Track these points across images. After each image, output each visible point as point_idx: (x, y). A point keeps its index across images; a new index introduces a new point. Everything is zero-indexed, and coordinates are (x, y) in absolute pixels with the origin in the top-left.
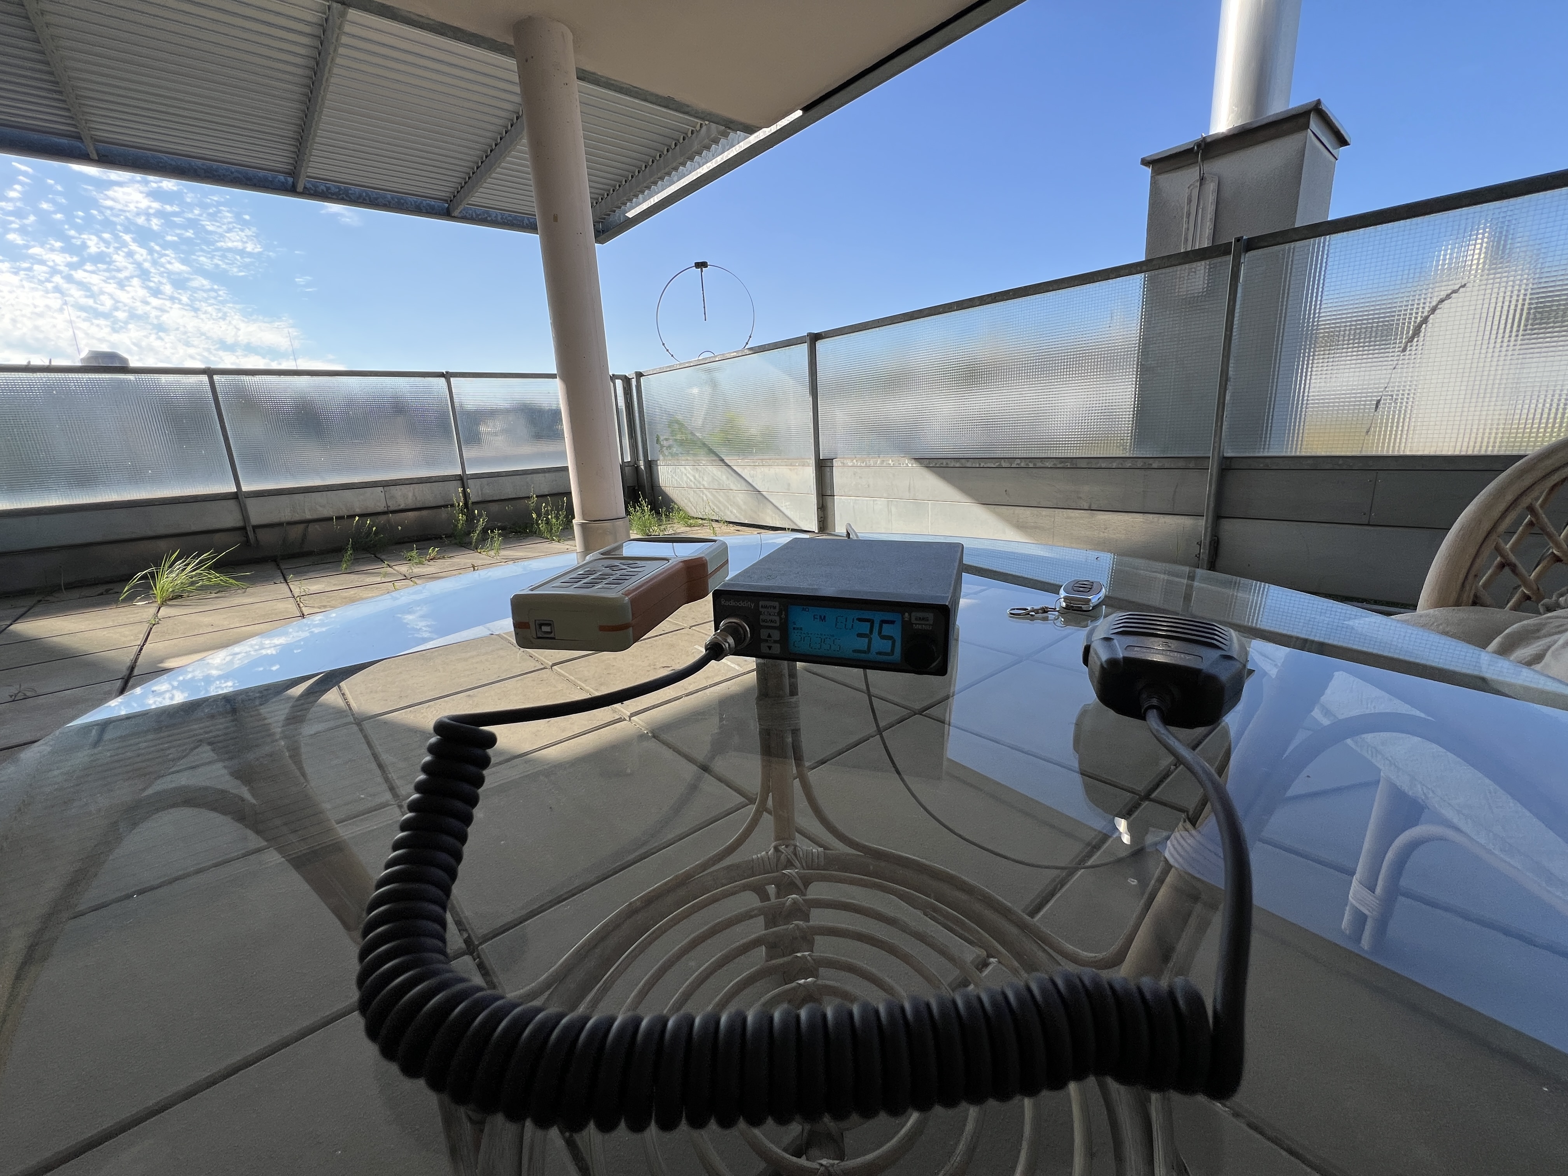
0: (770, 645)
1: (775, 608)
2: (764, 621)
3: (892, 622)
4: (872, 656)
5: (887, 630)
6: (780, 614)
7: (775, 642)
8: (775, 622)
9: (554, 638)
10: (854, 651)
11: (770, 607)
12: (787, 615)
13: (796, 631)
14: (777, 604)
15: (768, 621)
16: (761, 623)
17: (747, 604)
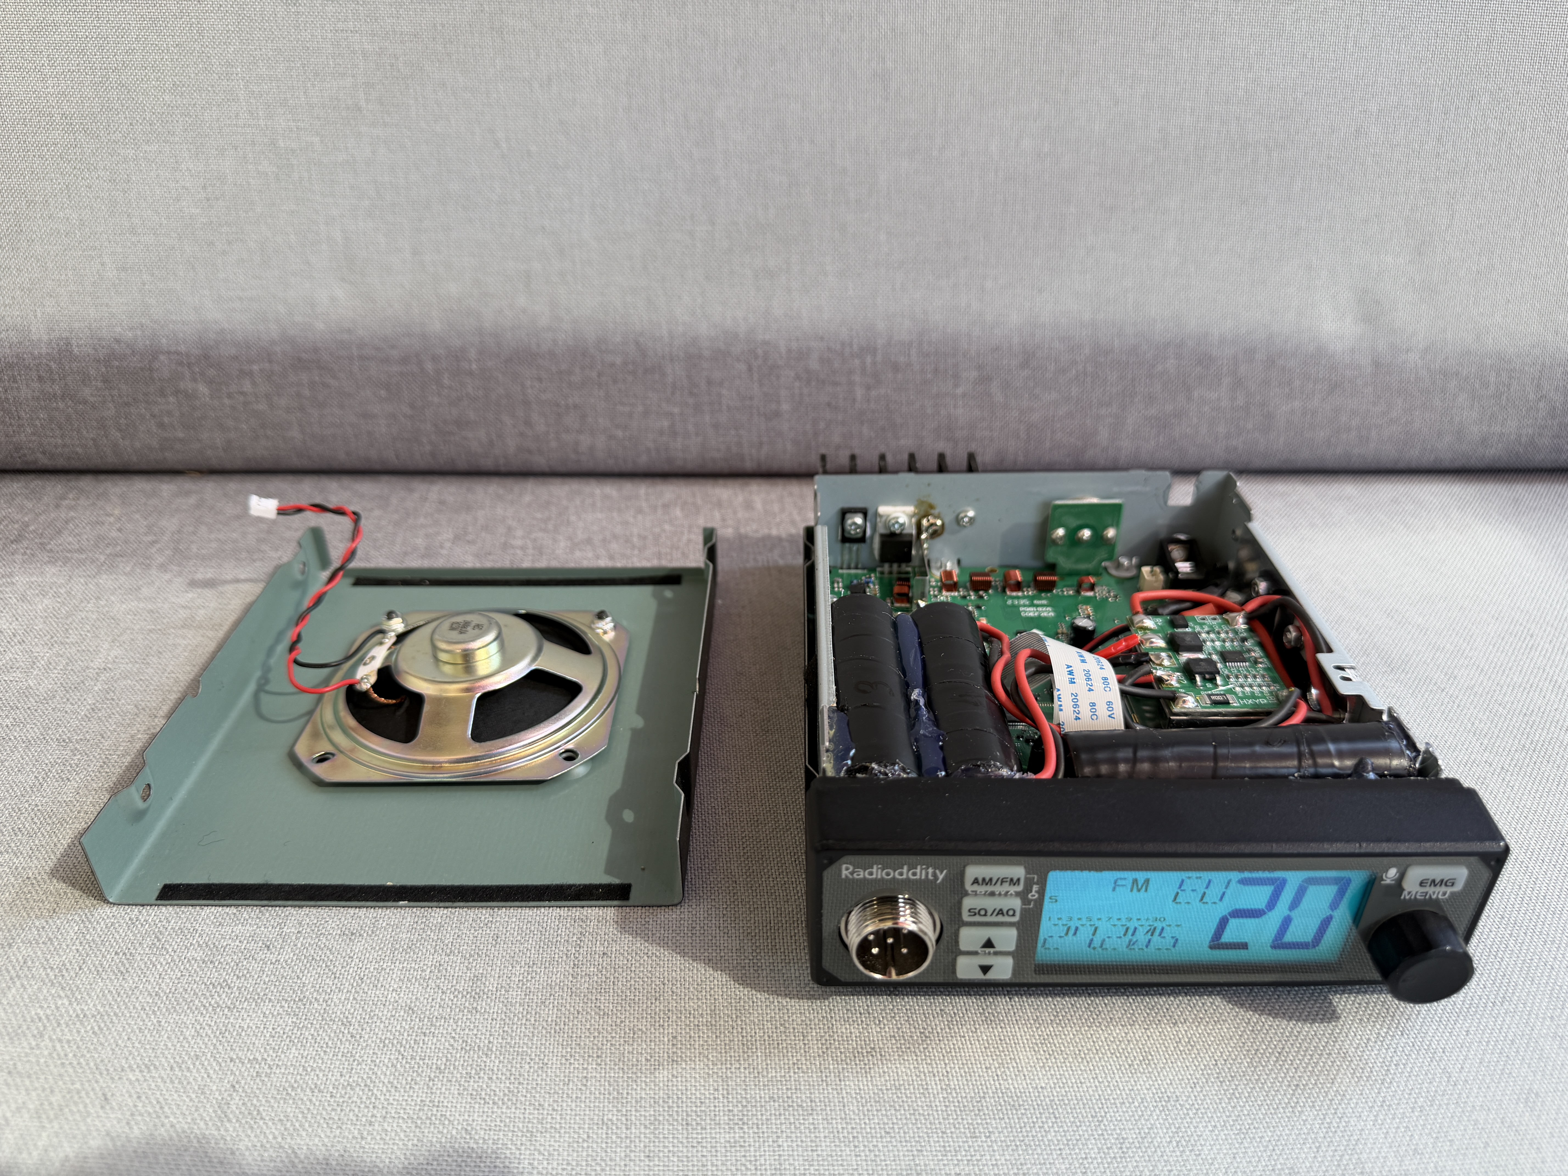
1: (1013, 881)
2: (974, 911)
6: (1023, 894)
8: (1011, 912)
11: (1003, 881)
12: (1041, 892)
14: (1018, 871)
15: (989, 913)
16: (966, 918)
17: (923, 873)
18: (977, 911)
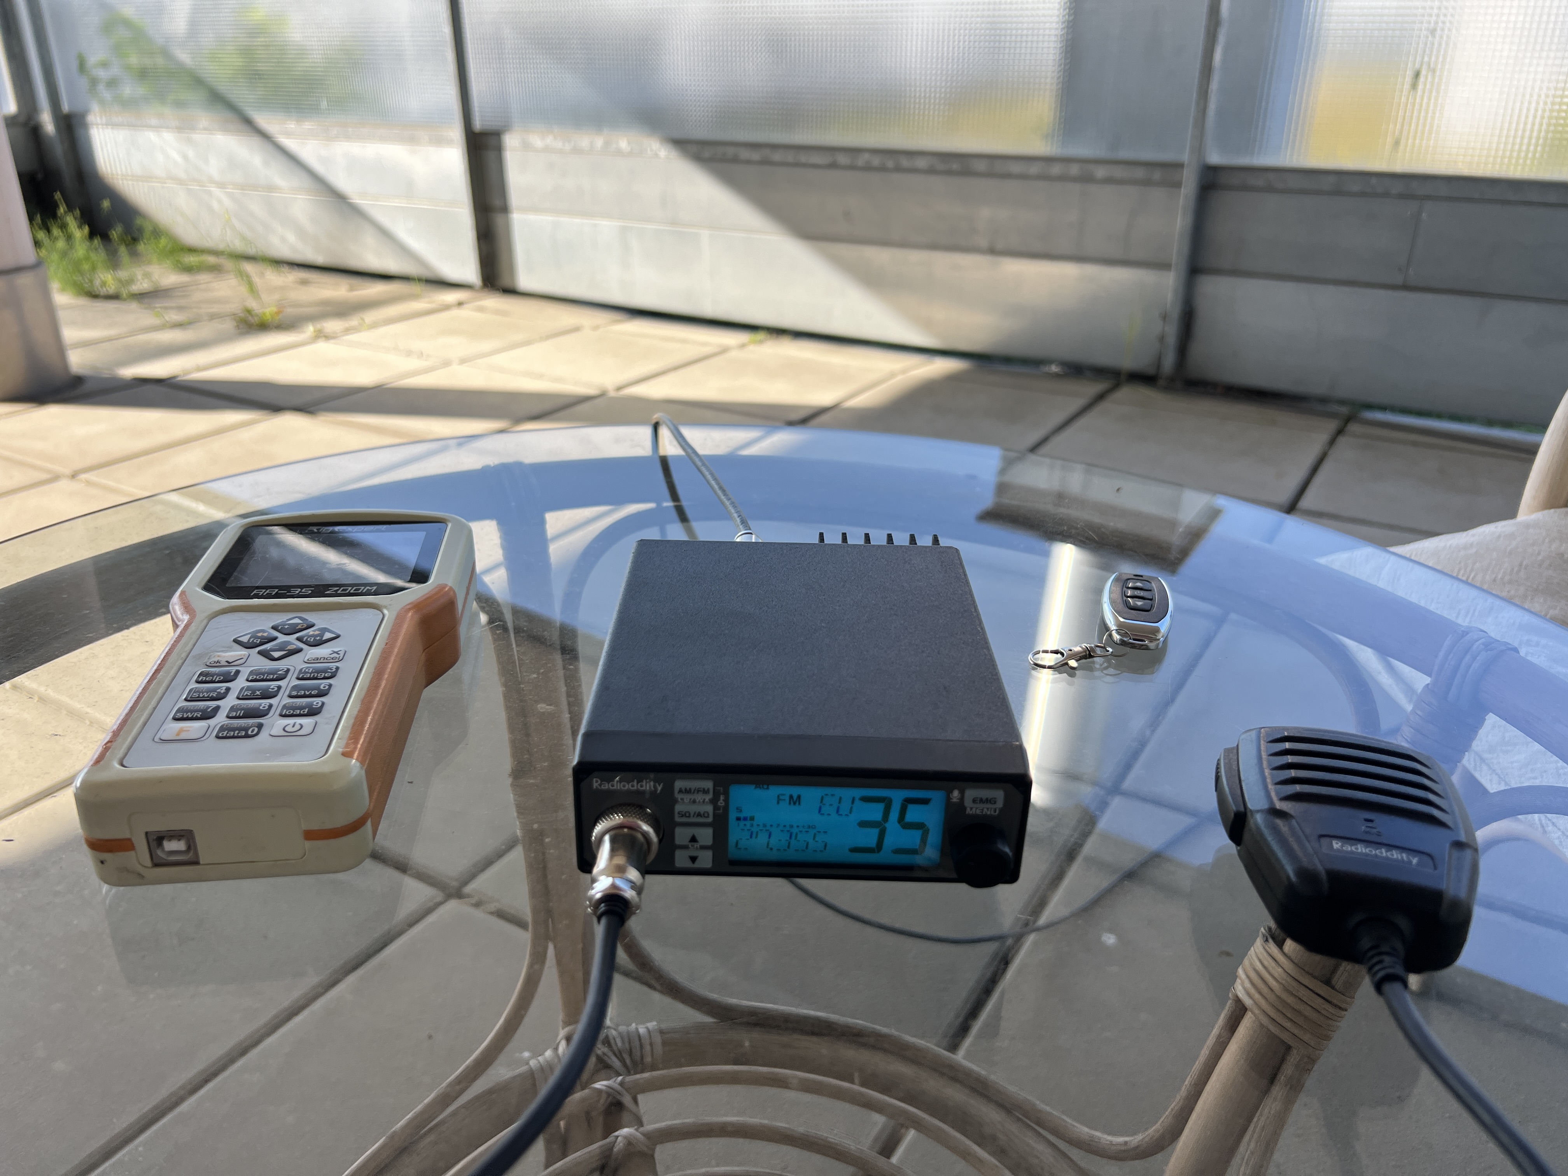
0: (694, 854)
1: (705, 792)
2: (683, 815)
3: (925, 801)
4: (885, 857)
5: (914, 814)
6: (714, 801)
7: (703, 848)
8: (705, 815)
9: (196, 863)
10: (854, 850)
11: (698, 791)
12: (727, 800)
13: (742, 823)
14: (708, 784)
15: (692, 815)
16: (678, 819)
17: (648, 786)
18: (683, 813)
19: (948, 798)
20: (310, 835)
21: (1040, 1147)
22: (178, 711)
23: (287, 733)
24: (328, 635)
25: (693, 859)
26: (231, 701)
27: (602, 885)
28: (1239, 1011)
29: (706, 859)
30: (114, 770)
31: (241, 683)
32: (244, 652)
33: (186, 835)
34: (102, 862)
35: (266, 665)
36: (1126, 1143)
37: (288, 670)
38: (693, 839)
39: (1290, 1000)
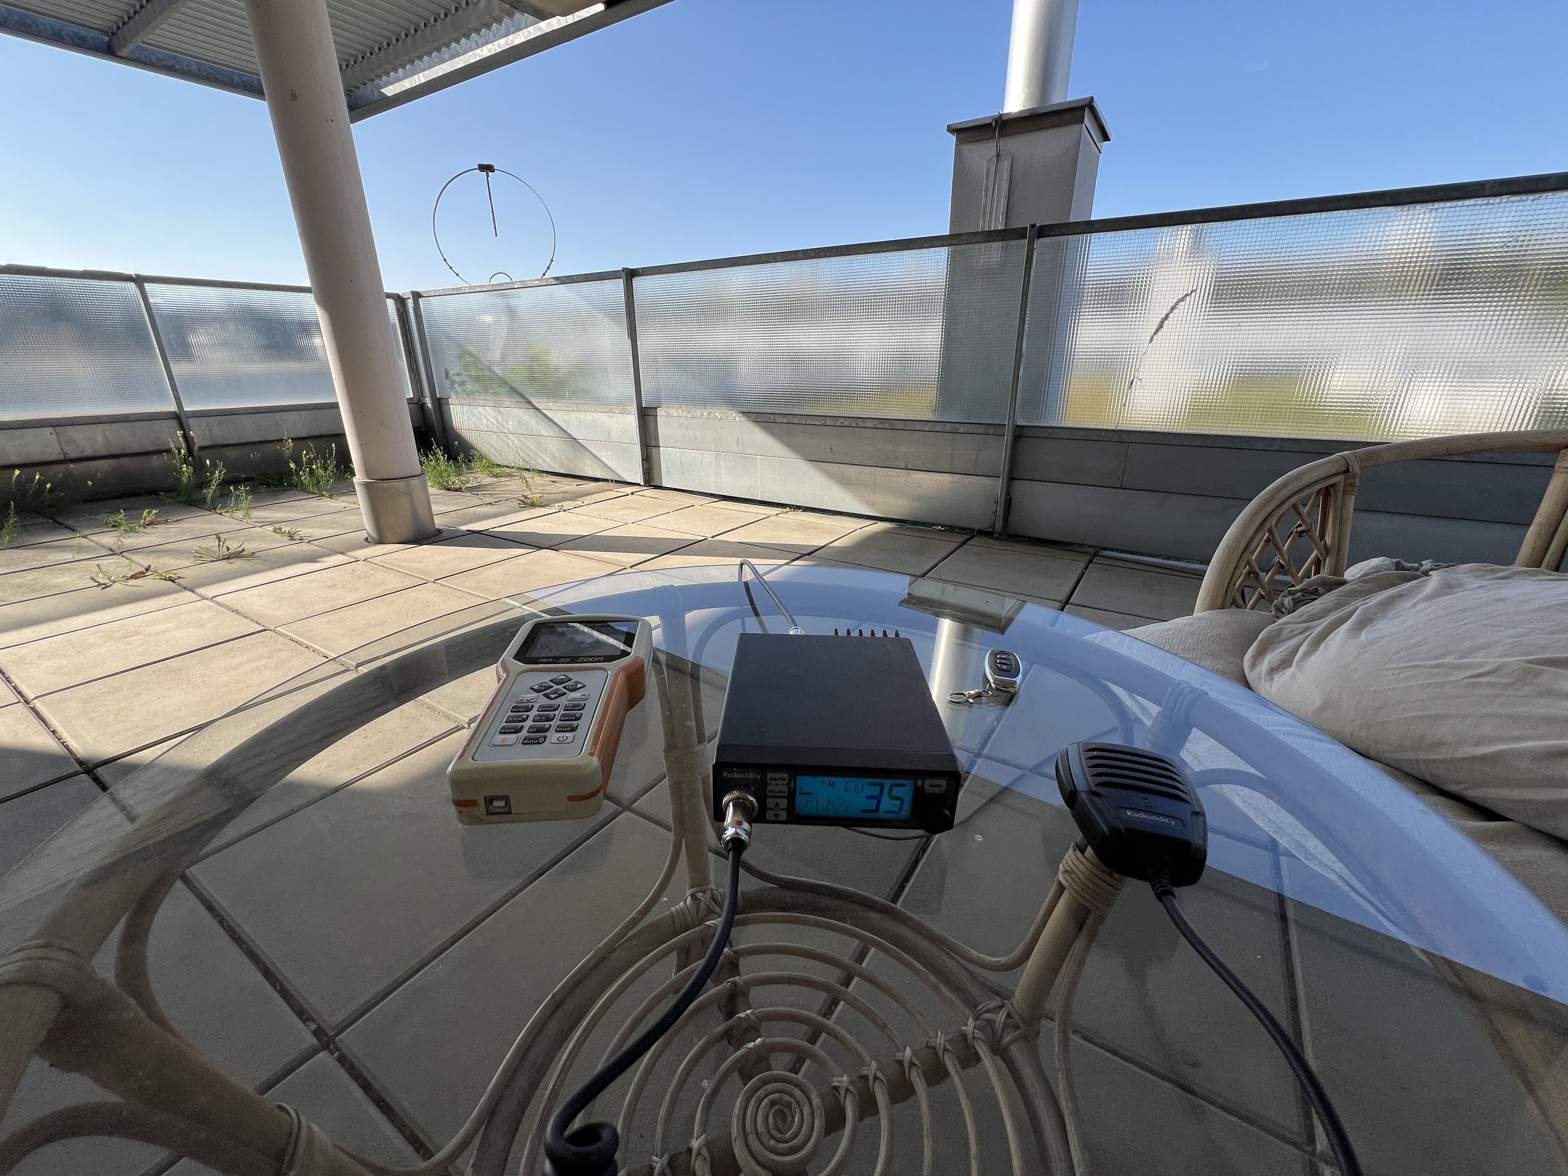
0: (777, 812)
1: (784, 780)
2: (771, 792)
3: (903, 785)
4: (880, 815)
5: (897, 792)
6: (788, 785)
7: (782, 809)
8: (783, 792)
9: (509, 813)
10: (863, 811)
11: (780, 779)
12: (795, 784)
13: (802, 796)
14: (786, 776)
15: (776, 792)
16: (768, 794)
17: (751, 775)
19: (915, 784)
20: (571, 799)
21: (950, 963)
22: (502, 729)
23: (560, 742)
24: (579, 686)
25: (776, 815)
26: (529, 723)
27: (730, 832)
28: (1061, 889)
29: (783, 815)
30: (469, 763)
31: (533, 713)
32: (535, 695)
33: (506, 798)
34: (461, 812)
35: (547, 702)
36: (999, 961)
37: (559, 705)
38: (777, 805)
39: (1090, 884)
